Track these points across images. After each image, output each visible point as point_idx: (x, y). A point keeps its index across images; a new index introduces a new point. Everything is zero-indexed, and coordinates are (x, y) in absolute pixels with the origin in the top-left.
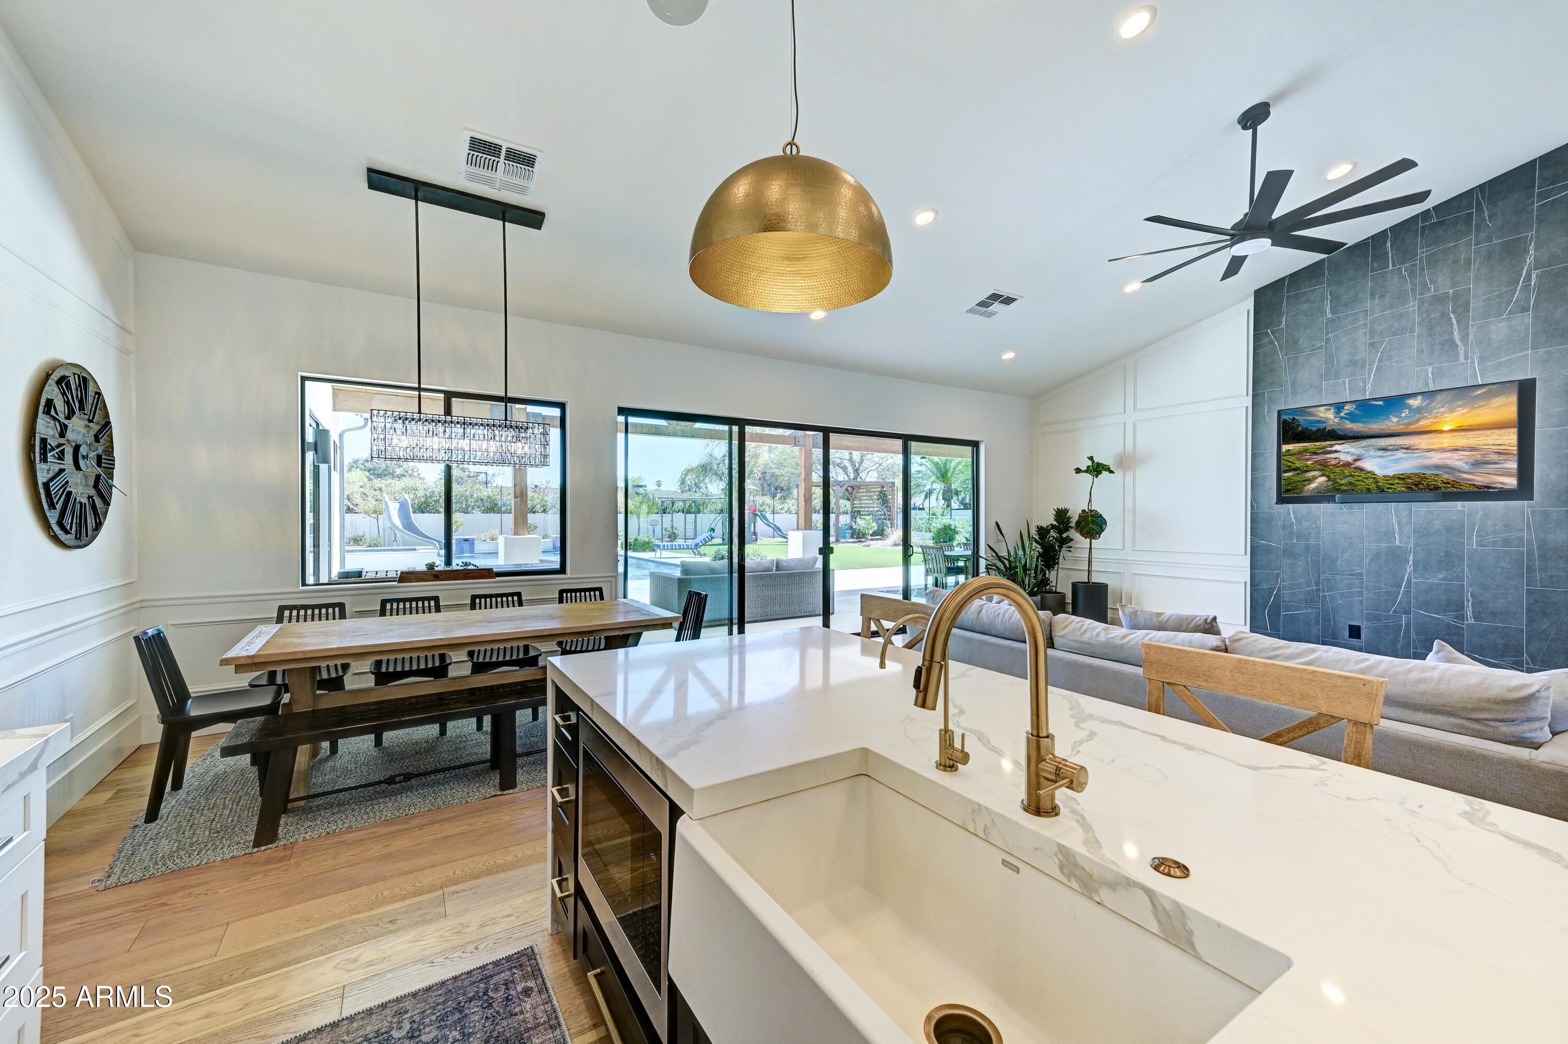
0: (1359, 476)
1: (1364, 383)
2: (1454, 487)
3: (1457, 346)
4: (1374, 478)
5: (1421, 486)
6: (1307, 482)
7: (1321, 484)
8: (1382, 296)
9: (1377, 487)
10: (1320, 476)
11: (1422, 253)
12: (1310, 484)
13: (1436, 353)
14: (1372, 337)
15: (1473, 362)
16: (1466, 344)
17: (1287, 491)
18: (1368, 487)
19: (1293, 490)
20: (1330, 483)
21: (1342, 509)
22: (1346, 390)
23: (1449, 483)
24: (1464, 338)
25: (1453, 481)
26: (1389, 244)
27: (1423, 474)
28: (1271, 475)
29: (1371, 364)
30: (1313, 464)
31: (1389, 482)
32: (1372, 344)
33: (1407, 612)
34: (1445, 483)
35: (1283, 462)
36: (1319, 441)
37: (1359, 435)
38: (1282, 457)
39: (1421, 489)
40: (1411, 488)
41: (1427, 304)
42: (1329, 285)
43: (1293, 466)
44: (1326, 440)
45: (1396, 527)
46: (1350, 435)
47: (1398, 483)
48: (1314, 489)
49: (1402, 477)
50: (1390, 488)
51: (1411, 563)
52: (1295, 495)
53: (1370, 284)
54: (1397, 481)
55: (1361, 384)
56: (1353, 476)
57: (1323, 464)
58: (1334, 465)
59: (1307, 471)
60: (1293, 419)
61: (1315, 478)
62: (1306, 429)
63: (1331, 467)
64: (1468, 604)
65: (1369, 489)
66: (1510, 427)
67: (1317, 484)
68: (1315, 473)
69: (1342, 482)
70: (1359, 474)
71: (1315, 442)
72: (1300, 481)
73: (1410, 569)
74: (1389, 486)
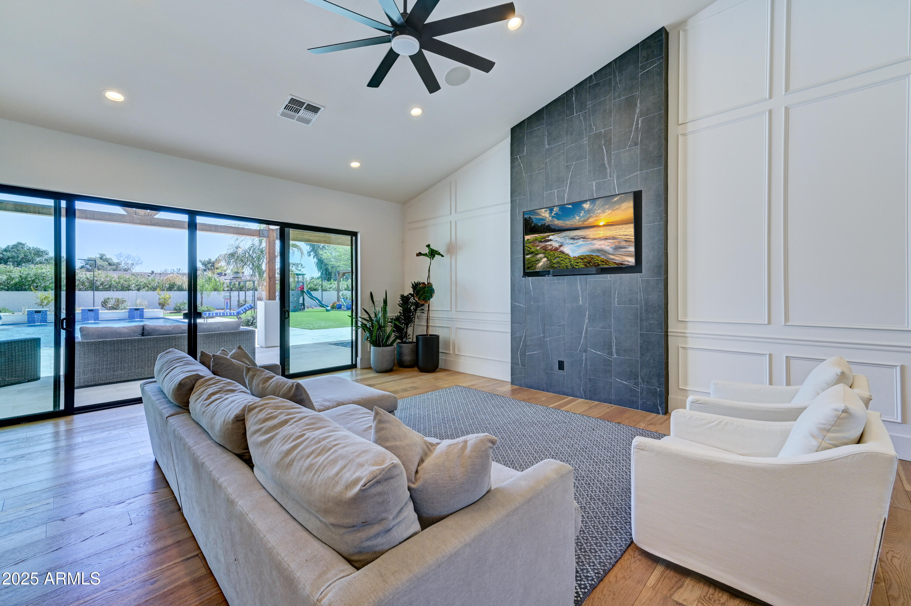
1: (564, 193)
2: (606, 264)
3: (606, 168)
4: (569, 259)
5: (591, 264)
6: (537, 262)
7: (544, 263)
8: (572, 133)
9: (571, 265)
10: (544, 257)
11: (589, 104)
12: (539, 263)
13: (597, 172)
14: (567, 162)
15: (613, 179)
16: (610, 167)
17: (529, 268)
18: (566, 264)
19: (531, 267)
20: (549, 262)
21: (555, 280)
22: (555, 198)
23: (603, 262)
24: (609, 162)
25: (606, 260)
26: (574, 98)
27: (592, 256)
28: (520, 257)
29: (567, 180)
30: (540, 249)
31: (576, 261)
32: (567, 166)
33: (586, 351)
36: (542, 233)
37: (561, 228)
38: (525, 245)
39: (591, 266)
40: (586, 265)
41: (592, 139)
42: (546, 126)
43: (531, 250)
44: (546, 232)
45: (580, 292)
46: (557, 229)
47: (580, 262)
48: (541, 266)
49: (582, 257)
50: (577, 265)
51: (587, 317)
52: (532, 271)
53: (566, 125)
54: (580, 260)
55: (562, 194)
56: (559, 257)
57: (545, 249)
58: (549, 250)
59: (537, 254)
60: (530, 217)
61: (541, 259)
62: (536, 224)
63: (549, 251)
64: (614, 344)
65: (567, 266)
66: (631, 223)
67: (542, 263)
68: (541, 255)
69: (554, 261)
70: (562, 256)
71: (541, 234)
72: (534, 261)
73: (586, 321)
74: (576, 264)
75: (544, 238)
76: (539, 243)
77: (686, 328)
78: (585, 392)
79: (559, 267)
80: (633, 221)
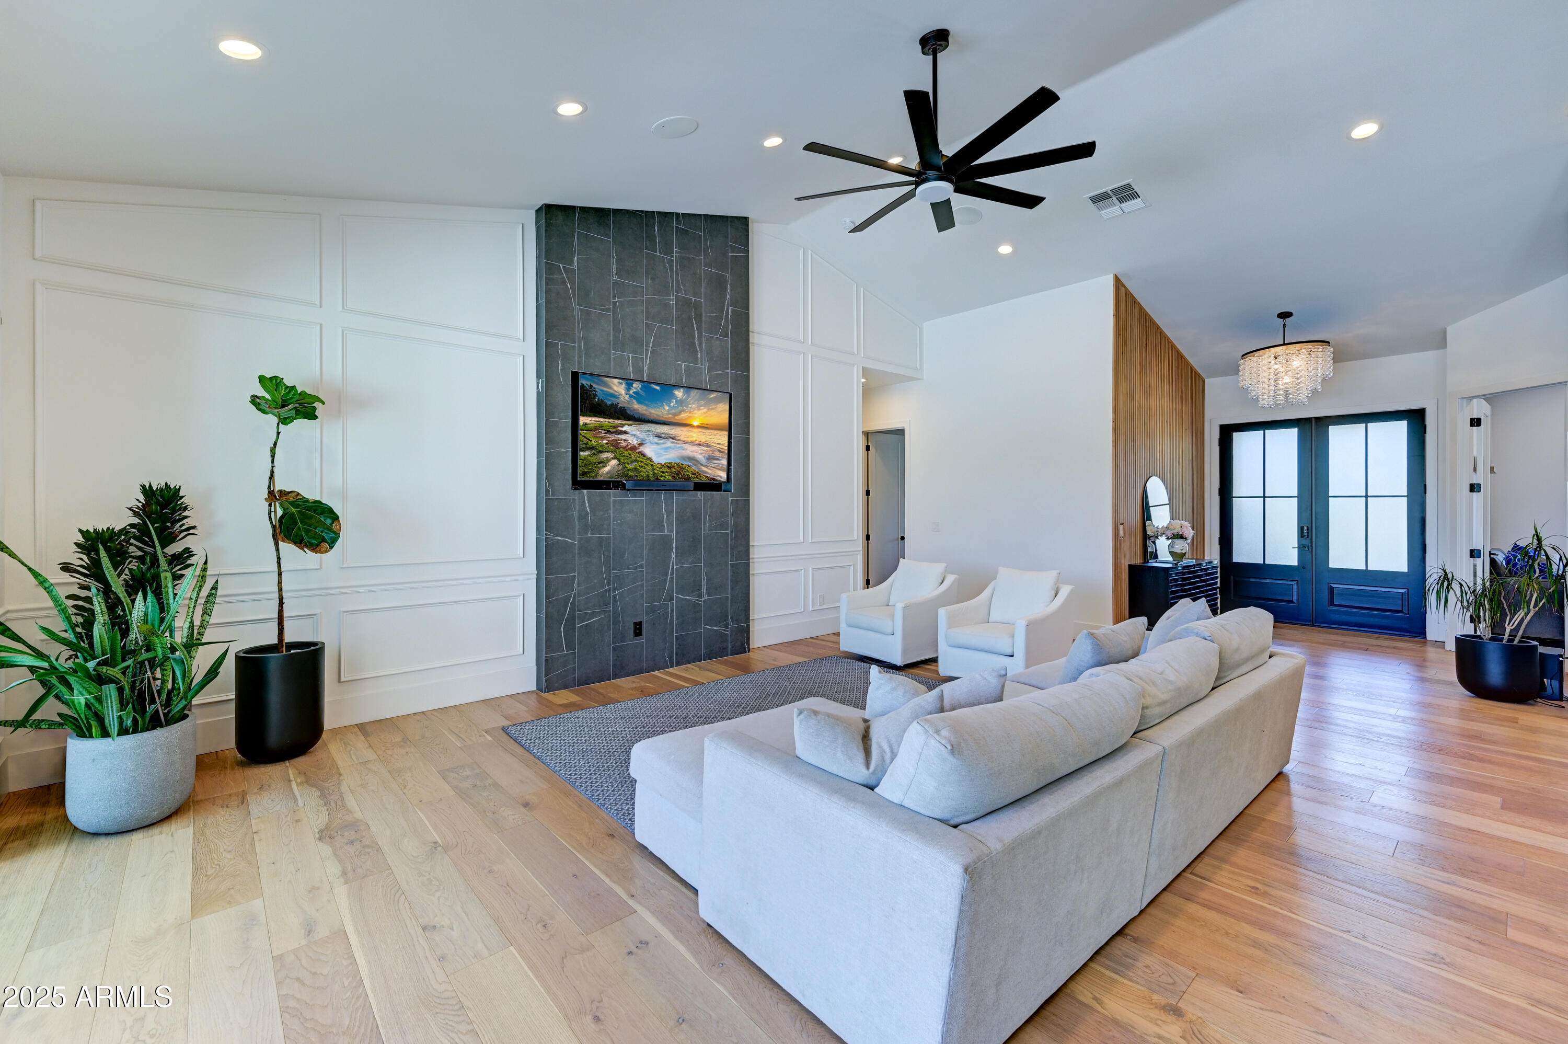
0: (642, 462)
1: (643, 363)
2: (697, 479)
3: (697, 350)
4: (652, 465)
5: (680, 476)
6: (601, 465)
7: (613, 467)
8: (653, 278)
9: (653, 475)
10: (613, 458)
11: (677, 252)
12: (604, 467)
13: (686, 351)
14: (647, 318)
15: (705, 368)
16: (701, 351)
17: (584, 473)
18: (647, 473)
19: (589, 472)
20: (620, 467)
21: (627, 497)
22: (631, 367)
23: (694, 474)
24: (700, 344)
25: (698, 473)
26: (656, 228)
27: (682, 464)
28: (566, 452)
29: (647, 346)
30: (607, 444)
31: (661, 470)
32: (647, 325)
33: (672, 599)
35: (580, 437)
36: (612, 418)
37: (643, 418)
38: (580, 432)
39: (680, 479)
40: (674, 477)
41: (680, 304)
42: (615, 243)
43: (590, 444)
44: (618, 418)
45: (665, 515)
46: (637, 416)
47: (667, 472)
48: (607, 473)
49: (669, 465)
50: (662, 476)
51: (674, 550)
52: (591, 479)
53: (645, 261)
54: (666, 469)
55: (641, 364)
56: (637, 461)
57: (615, 445)
58: (623, 448)
59: (601, 452)
60: (591, 386)
61: (608, 460)
62: (602, 401)
63: (621, 449)
64: (704, 583)
65: (648, 476)
66: (725, 430)
67: (610, 467)
68: (609, 455)
69: (630, 467)
70: (642, 460)
71: (609, 419)
72: (595, 463)
73: (673, 556)
74: (661, 474)
75: (615, 427)
76: (605, 433)
78: (670, 658)
79: (637, 476)
80: (727, 428)
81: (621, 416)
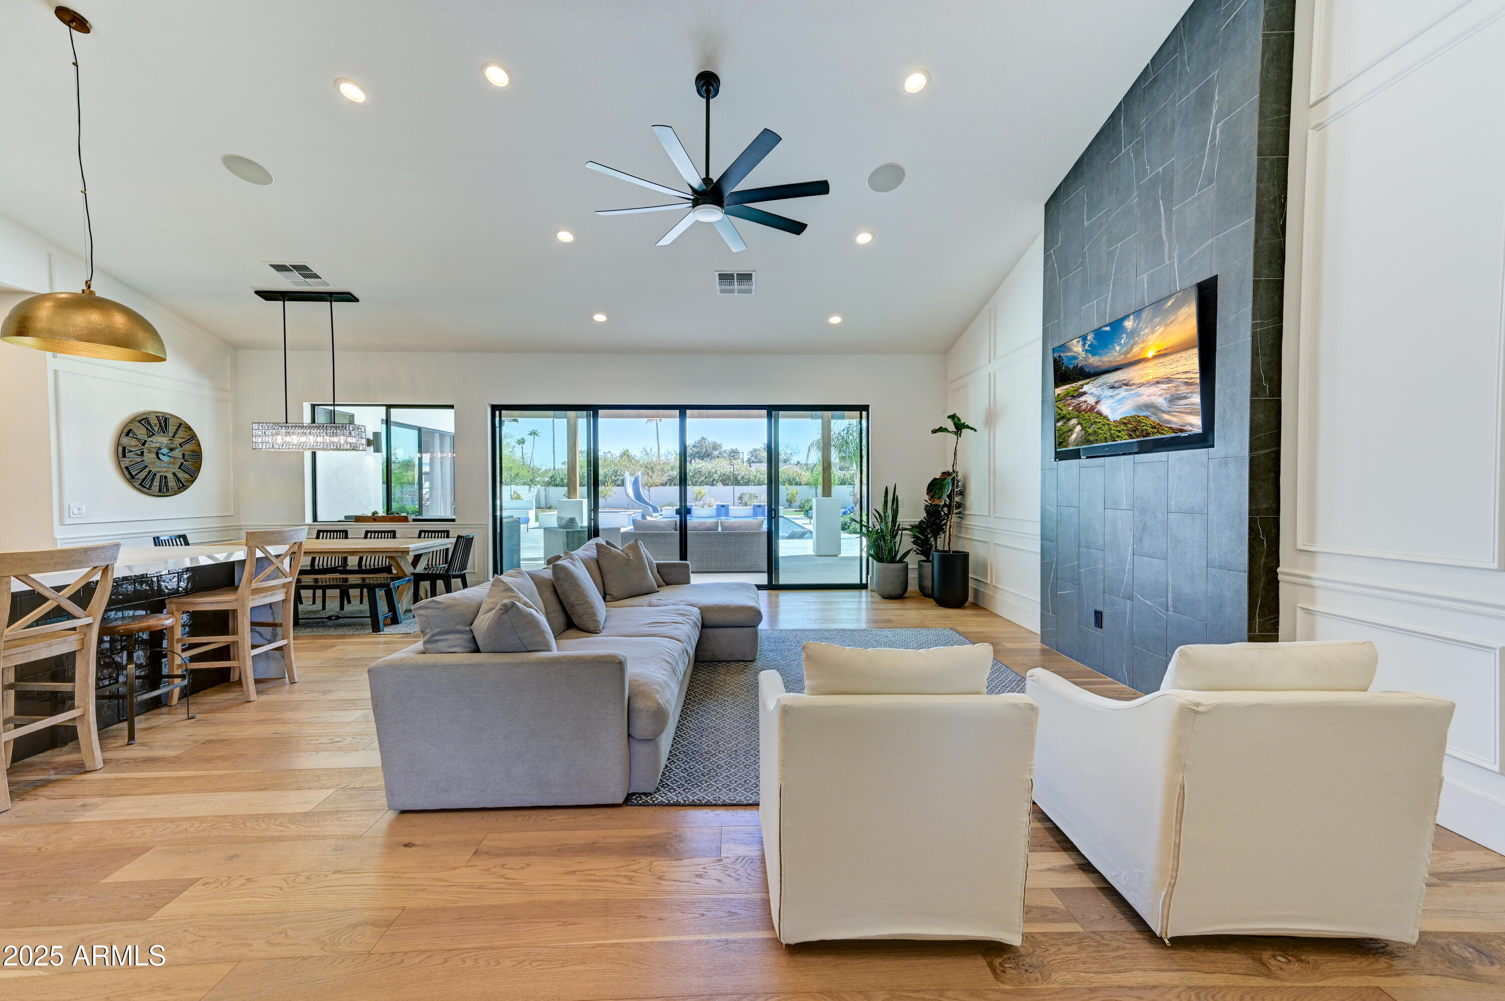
0: (1100, 422)
1: (1106, 304)
2: (1158, 432)
3: (1164, 243)
4: (1108, 424)
6: (1070, 433)
7: (1078, 434)
8: (1117, 190)
9: (1111, 436)
10: (1077, 424)
11: (1143, 123)
12: (1072, 434)
13: (1150, 254)
14: (1110, 246)
15: (1173, 263)
16: (1169, 239)
17: (1060, 444)
18: (1105, 436)
19: (1063, 443)
20: (1083, 433)
22: (1094, 315)
23: (1154, 427)
24: (1168, 229)
25: (1158, 424)
26: (1122, 120)
27: (1139, 417)
28: (1051, 426)
29: (1110, 279)
30: (1072, 410)
31: (1117, 428)
32: (1110, 253)
34: (1152, 428)
35: (1057, 409)
36: (1075, 382)
38: (1056, 404)
39: (1138, 436)
40: (1132, 435)
41: (1144, 192)
42: (1086, 186)
43: (1062, 414)
44: (1079, 380)
45: (1124, 486)
46: (1092, 372)
47: (1123, 430)
48: (1075, 441)
49: (1125, 421)
50: (1119, 436)
52: (1064, 449)
53: (1110, 176)
54: (1122, 427)
55: (1104, 306)
56: (1095, 423)
57: (1078, 408)
58: (1084, 410)
59: (1069, 419)
61: (1074, 427)
62: (1068, 367)
63: (1083, 413)
65: (1106, 438)
66: (1193, 347)
67: (1076, 434)
68: (1074, 421)
69: (1090, 431)
70: (1099, 420)
71: (1073, 383)
72: (1066, 432)
73: (1132, 541)
74: (1117, 434)
75: (1077, 390)
76: (1071, 399)
77: (1313, 568)
79: (1096, 440)
80: (1197, 342)
81: (1080, 377)
